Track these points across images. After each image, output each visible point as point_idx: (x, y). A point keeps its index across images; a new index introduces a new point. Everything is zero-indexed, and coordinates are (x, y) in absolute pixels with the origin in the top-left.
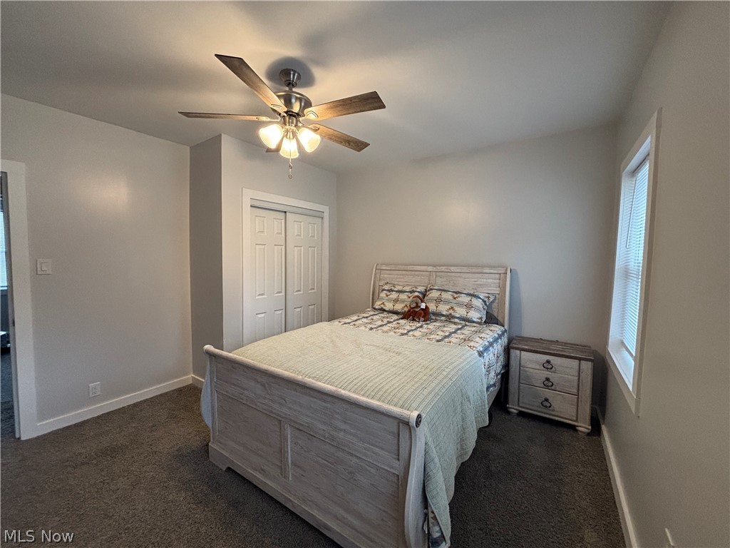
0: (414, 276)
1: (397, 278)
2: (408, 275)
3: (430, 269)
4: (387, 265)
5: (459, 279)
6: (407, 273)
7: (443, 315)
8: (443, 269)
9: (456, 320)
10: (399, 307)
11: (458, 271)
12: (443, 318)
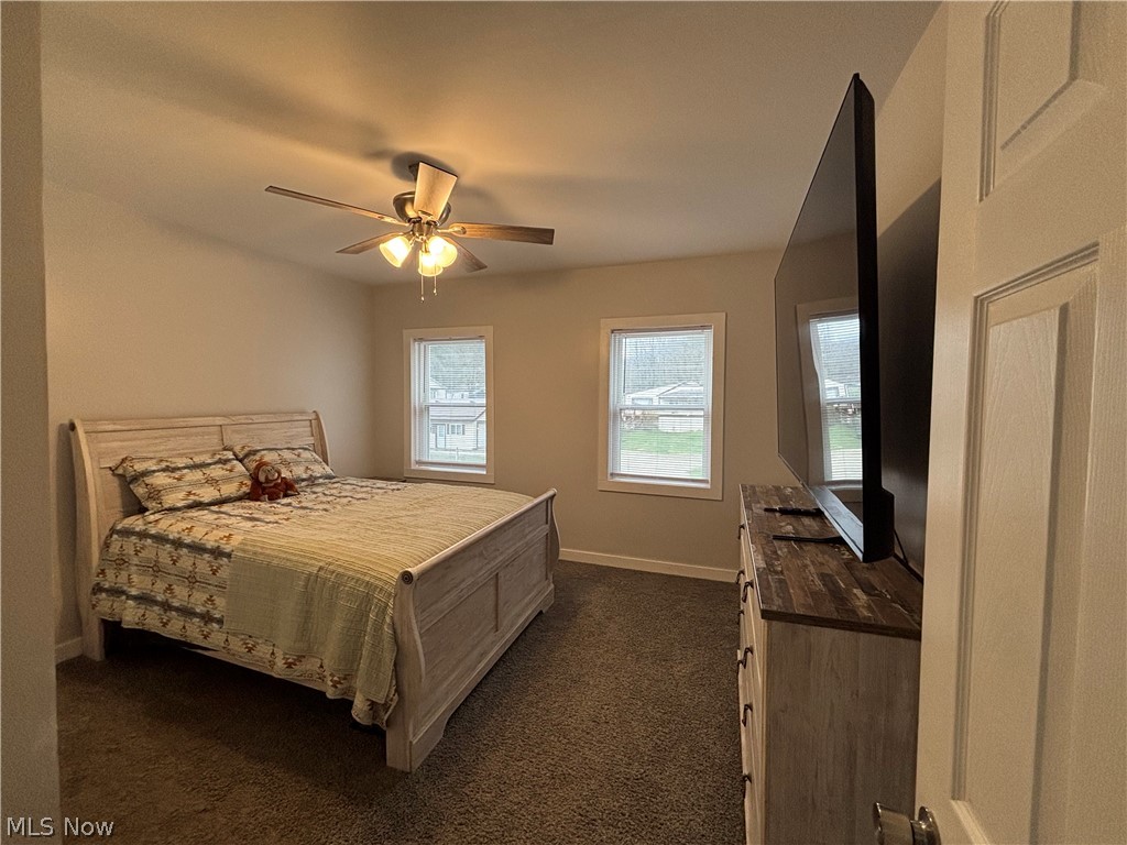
0: (188, 436)
1: (148, 446)
2: (175, 436)
3: (219, 421)
4: (113, 420)
5: (265, 432)
6: (171, 432)
7: (303, 480)
8: (242, 419)
9: (321, 481)
10: (229, 489)
11: (263, 421)
12: (303, 484)
